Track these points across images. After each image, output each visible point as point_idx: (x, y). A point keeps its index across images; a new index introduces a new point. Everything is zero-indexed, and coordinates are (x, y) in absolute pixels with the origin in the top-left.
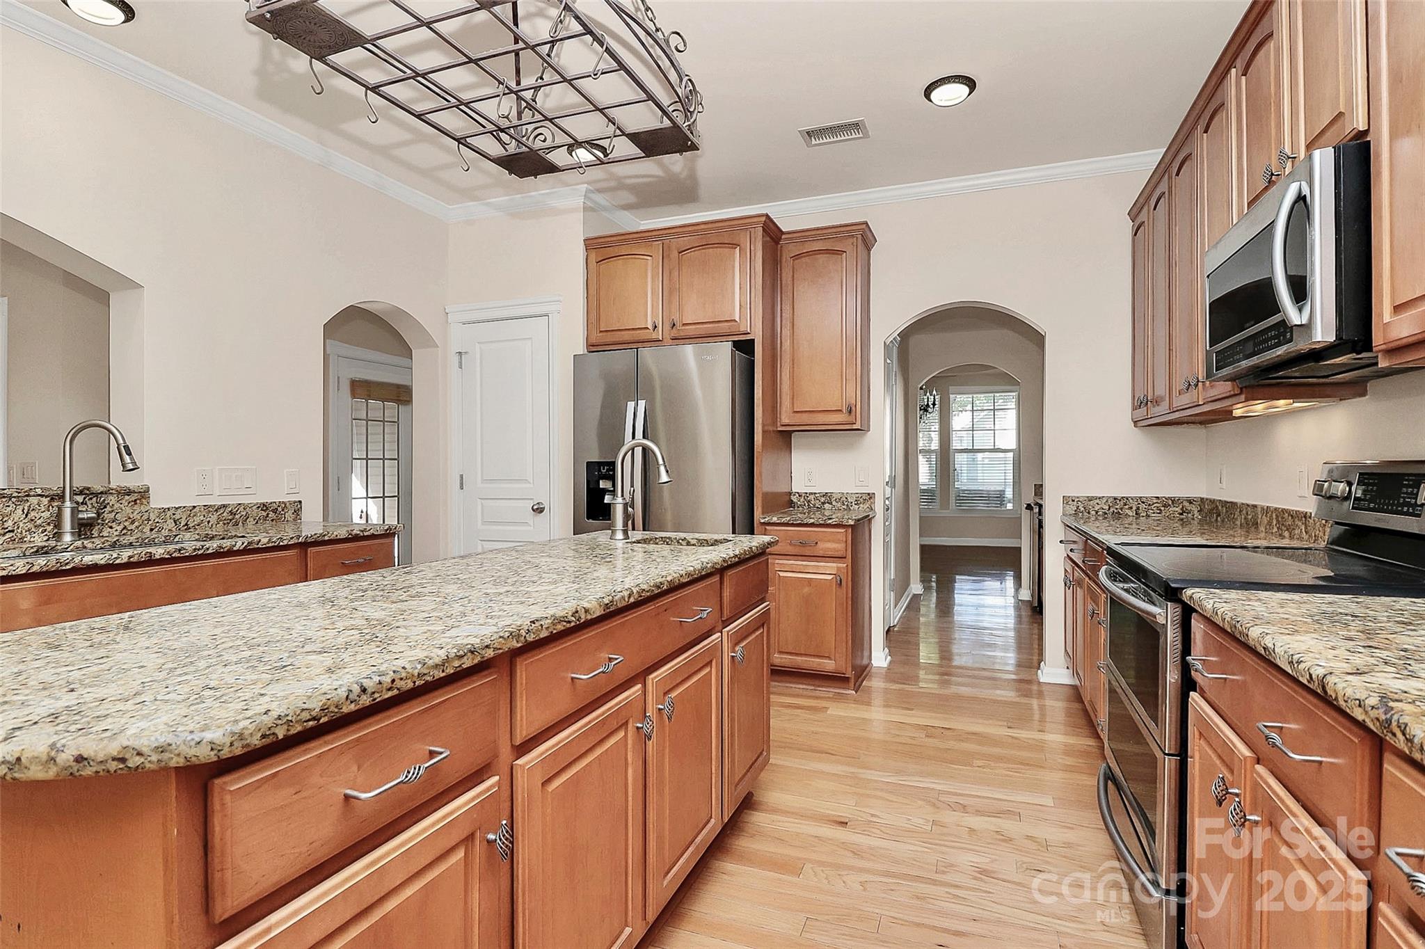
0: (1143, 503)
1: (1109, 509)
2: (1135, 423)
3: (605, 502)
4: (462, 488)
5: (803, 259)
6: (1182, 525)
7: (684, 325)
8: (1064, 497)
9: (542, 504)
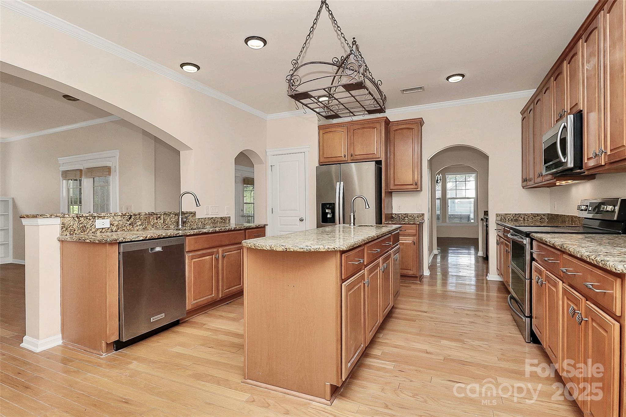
0: (526, 216)
1: (513, 218)
2: (523, 187)
3: (328, 217)
4: (272, 213)
5: (398, 131)
6: (541, 223)
7: (356, 155)
8: (496, 214)
9: (303, 218)
